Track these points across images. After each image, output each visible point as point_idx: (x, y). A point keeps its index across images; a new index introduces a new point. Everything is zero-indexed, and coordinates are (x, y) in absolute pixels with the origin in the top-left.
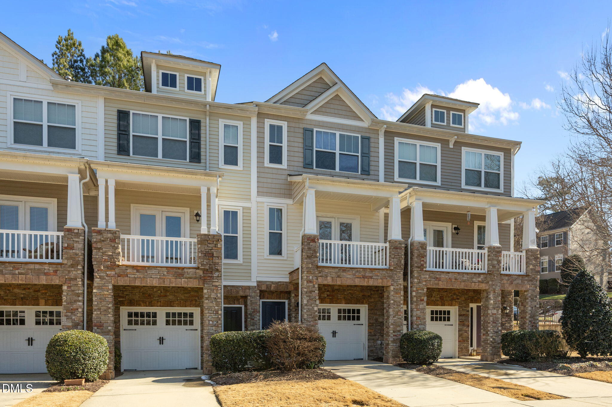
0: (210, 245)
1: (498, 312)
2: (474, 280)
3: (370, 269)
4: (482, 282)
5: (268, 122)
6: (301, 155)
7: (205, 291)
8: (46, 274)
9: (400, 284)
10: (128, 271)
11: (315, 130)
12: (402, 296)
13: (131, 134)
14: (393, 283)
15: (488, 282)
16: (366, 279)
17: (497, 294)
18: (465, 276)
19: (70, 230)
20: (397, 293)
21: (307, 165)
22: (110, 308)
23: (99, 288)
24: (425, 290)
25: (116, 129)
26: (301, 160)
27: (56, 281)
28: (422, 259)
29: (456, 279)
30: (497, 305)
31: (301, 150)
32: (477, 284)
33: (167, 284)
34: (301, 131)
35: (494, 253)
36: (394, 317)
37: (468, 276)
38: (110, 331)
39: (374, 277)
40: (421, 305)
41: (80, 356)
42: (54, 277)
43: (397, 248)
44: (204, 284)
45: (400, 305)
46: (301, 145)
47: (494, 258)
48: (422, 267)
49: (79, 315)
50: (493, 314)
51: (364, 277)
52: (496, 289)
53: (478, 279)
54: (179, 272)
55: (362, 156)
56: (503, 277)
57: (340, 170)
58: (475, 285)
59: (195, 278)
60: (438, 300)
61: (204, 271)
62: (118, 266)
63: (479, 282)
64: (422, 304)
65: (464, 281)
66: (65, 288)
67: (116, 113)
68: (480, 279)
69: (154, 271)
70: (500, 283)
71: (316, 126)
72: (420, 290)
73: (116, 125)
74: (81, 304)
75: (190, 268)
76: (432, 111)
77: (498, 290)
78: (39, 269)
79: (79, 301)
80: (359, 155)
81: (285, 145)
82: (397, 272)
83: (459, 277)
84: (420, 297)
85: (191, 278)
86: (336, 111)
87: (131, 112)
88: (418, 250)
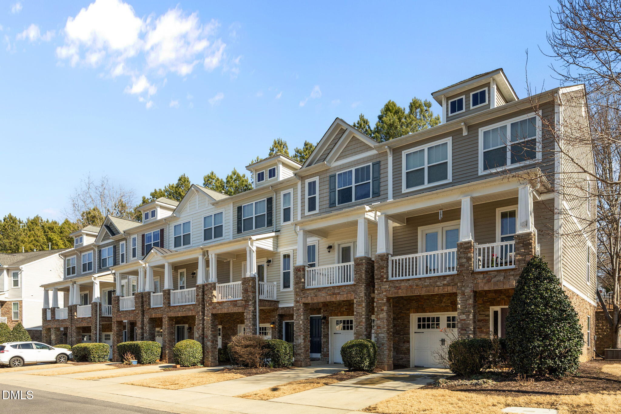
0: (247, 285)
1: (468, 317)
2: (438, 283)
3: (337, 286)
4: (448, 285)
5: (307, 181)
6: (328, 198)
7: (245, 314)
8: (192, 310)
9: (362, 297)
10: (216, 305)
11: (337, 173)
12: (363, 307)
13: (243, 219)
14: (356, 296)
15: (456, 284)
16: (334, 296)
17: (467, 296)
18: (427, 281)
19: (198, 286)
20: (359, 305)
21: (332, 205)
22: (209, 327)
23: (207, 317)
24: (385, 300)
25: (237, 219)
26: (328, 202)
27: (194, 314)
28: (382, 270)
29: (417, 286)
30: (466, 309)
31: (328, 194)
32: (441, 287)
33: (230, 311)
34: (328, 179)
35: (461, 250)
36: (357, 327)
37: (431, 281)
38: (210, 340)
39: (341, 293)
40: (381, 315)
41: (179, 353)
42: (193, 312)
43: (359, 265)
44: (245, 309)
45: (362, 316)
46: (328, 190)
47: (462, 255)
48: (382, 278)
49: (201, 331)
50: (461, 320)
51: (334, 294)
52: (466, 291)
53: (443, 283)
54: (234, 303)
55: (373, 181)
56: (477, 276)
57: (356, 200)
58: (438, 289)
59: (242, 306)
60: (448, 306)
61: (245, 301)
62: (213, 302)
63: (444, 285)
64: (383, 314)
65: (426, 287)
66: (196, 317)
67: (237, 209)
68: (445, 282)
69: (226, 304)
70: (473, 283)
71: (338, 170)
72: (380, 300)
73: (237, 216)
74: (201, 325)
75: (239, 300)
76: (447, 105)
77: (468, 291)
78: (189, 308)
79: (201, 324)
80: (371, 181)
81: (317, 195)
82: (359, 286)
83: (420, 283)
84: (380, 306)
85: (239, 306)
86: (353, 151)
87: (243, 205)
88: (377, 263)
